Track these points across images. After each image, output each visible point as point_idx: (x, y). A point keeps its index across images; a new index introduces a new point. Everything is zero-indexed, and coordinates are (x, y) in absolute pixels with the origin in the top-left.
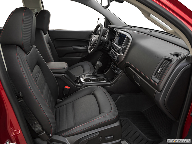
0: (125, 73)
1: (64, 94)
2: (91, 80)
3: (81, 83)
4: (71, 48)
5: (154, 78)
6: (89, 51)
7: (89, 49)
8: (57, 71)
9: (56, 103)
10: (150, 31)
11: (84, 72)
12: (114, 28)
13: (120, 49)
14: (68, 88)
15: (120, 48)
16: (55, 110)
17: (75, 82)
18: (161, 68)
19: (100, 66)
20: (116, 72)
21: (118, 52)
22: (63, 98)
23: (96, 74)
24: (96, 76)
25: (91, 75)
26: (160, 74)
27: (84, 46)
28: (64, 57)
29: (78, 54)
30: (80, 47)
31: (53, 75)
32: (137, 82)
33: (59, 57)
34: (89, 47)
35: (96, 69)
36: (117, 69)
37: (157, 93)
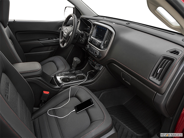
0: (107, 69)
1: (42, 101)
2: (70, 80)
3: (59, 84)
4: (39, 41)
5: (152, 78)
6: (61, 45)
7: (61, 43)
8: (28, 75)
9: (33, 113)
10: (127, 23)
11: (58, 69)
12: (88, 19)
13: (100, 44)
14: (47, 93)
15: (100, 42)
16: (32, 122)
17: (50, 82)
18: (161, 68)
19: (78, 63)
20: (96, 68)
21: (99, 46)
22: (40, 105)
23: (74, 71)
24: (74, 74)
25: (68, 73)
26: (160, 74)
27: (53, 39)
28: (30, 52)
29: (46, 48)
30: (49, 40)
31: (25, 80)
32: (125, 80)
33: (25, 53)
34: (61, 40)
35: (74, 66)
36: (98, 65)
37: (158, 95)
